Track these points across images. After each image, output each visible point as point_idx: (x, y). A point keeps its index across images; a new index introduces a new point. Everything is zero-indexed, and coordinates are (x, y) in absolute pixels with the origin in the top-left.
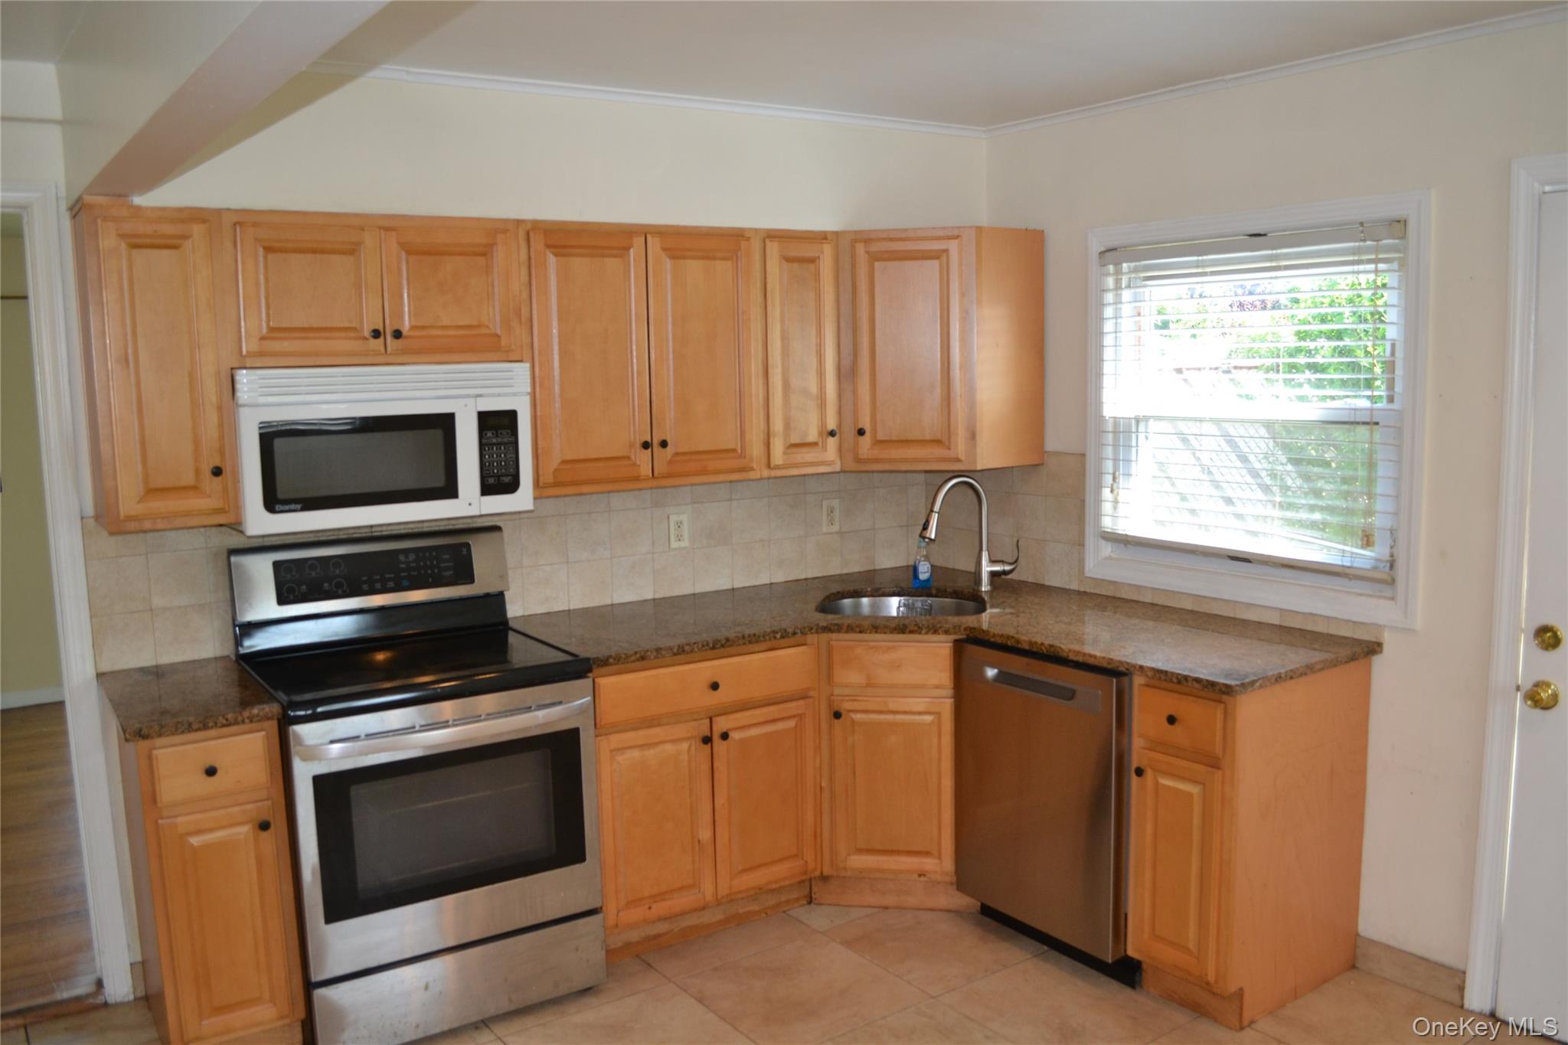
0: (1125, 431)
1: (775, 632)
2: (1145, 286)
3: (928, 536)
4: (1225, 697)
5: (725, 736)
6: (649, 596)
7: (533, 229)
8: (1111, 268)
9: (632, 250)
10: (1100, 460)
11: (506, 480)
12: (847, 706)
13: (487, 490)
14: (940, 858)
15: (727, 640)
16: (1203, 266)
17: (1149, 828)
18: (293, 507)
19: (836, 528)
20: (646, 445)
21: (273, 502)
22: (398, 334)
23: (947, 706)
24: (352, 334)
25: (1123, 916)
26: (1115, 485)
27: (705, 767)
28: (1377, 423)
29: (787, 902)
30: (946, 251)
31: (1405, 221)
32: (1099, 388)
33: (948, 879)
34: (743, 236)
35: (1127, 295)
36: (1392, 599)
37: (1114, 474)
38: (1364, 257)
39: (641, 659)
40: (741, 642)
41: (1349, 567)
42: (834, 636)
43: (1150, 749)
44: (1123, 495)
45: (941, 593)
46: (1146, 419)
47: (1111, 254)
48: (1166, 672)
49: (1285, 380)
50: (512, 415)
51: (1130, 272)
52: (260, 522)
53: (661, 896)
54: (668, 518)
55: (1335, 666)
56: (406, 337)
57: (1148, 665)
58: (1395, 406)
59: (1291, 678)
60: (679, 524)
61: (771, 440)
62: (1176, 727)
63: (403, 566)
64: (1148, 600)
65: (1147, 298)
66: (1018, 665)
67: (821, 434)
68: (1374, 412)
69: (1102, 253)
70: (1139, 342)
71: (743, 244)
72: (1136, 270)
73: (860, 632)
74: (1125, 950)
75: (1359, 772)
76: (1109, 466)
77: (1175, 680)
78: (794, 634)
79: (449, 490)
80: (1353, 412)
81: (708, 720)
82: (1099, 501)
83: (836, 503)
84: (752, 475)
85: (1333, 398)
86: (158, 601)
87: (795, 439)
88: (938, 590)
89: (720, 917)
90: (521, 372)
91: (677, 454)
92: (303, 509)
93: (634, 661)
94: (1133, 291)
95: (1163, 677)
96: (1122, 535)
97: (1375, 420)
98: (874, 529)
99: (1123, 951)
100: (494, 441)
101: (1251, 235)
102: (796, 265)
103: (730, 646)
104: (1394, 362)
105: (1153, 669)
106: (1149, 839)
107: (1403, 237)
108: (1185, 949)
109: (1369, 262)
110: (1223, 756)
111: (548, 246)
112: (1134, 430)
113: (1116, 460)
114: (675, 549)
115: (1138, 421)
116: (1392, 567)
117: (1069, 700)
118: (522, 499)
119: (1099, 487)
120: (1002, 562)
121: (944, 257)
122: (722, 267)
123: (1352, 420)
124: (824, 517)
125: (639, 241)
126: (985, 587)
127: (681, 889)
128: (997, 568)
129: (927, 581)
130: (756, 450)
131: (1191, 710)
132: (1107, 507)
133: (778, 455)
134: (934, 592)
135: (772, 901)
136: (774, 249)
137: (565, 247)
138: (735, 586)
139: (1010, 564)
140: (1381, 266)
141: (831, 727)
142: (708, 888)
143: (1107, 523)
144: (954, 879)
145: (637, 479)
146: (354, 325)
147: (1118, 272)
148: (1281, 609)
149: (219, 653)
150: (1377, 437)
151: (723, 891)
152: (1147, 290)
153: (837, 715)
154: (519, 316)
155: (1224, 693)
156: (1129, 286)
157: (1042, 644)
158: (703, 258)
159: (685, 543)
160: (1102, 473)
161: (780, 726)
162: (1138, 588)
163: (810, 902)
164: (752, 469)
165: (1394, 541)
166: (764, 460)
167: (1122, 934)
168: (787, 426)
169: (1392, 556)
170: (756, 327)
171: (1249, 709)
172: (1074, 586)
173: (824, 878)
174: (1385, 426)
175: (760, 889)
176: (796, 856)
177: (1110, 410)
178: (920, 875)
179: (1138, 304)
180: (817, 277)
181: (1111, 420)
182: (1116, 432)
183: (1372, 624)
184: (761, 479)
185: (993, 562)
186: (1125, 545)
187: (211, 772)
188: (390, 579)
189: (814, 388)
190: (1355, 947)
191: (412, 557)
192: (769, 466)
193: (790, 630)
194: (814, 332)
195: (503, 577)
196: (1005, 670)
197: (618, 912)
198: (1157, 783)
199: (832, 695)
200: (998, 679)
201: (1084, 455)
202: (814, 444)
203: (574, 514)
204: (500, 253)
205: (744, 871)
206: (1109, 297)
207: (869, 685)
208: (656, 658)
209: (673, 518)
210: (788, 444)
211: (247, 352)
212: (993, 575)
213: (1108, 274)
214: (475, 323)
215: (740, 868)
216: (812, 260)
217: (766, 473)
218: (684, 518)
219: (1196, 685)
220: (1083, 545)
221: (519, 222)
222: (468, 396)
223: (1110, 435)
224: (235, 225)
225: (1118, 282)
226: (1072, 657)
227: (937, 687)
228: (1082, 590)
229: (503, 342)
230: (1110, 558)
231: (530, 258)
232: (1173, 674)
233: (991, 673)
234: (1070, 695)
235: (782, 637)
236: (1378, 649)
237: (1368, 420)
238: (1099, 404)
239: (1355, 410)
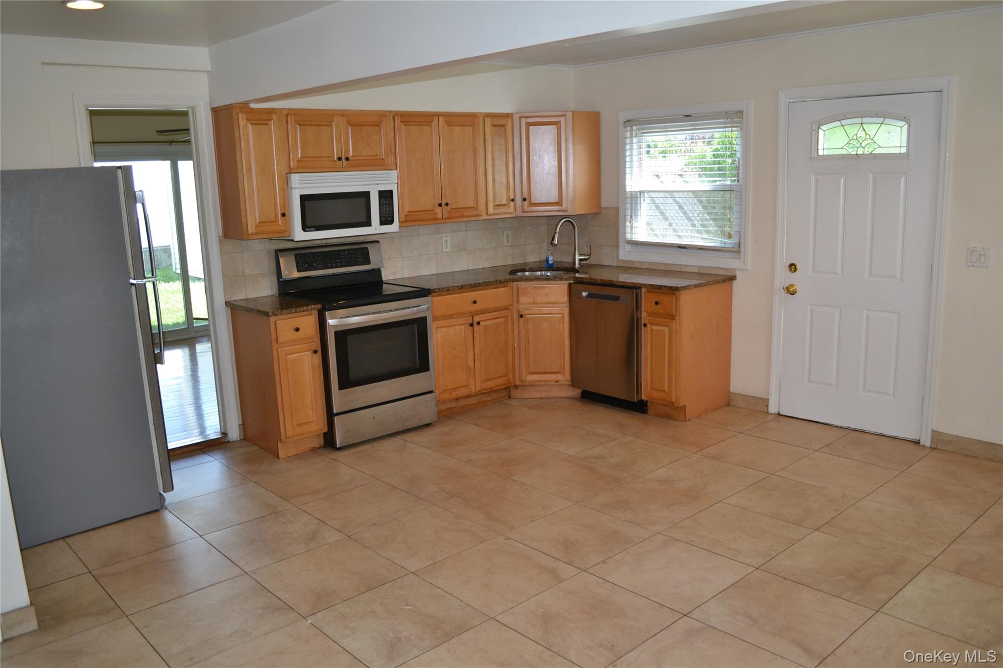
0: (636, 197)
1: (497, 281)
2: (643, 136)
3: (554, 243)
4: (676, 292)
5: (478, 323)
6: (435, 272)
7: (396, 115)
8: (629, 128)
9: (433, 123)
10: (625, 209)
11: (389, 219)
12: (525, 312)
13: (382, 223)
14: (564, 374)
15: (479, 283)
16: (666, 128)
17: (649, 348)
18: (312, 229)
19: (510, 244)
20: (440, 205)
21: (305, 228)
22: (347, 159)
23: (566, 311)
24: (330, 159)
25: (640, 383)
26: (631, 220)
27: (471, 336)
28: (733, 191)
29: (501, 397)
30: (560, 121)
31: (742, 112)
32: (624, 179)
33: (568, 383)
34: (476, 116)
35: (635, 140)
36: (740, 258)
37: (631, 215)
38: (728, 125)
39: (447, 291)
40: (484, 284)
41: (723, 247)
42: (520, 283)
43: (649, 316)
44: (635, 224)
45: (558, 269)
46: (644, 192)
47: (628, 122)
48: (654, 285)
49: (699, 174)
50: (391, 191)
51: (636, 130)
52: (300, 235)
53: (455, 389)
54: (442, 238)
55: (717, 283)
56: (351, 160)
57: (648, 283)
58: (740, 184)
59: (701, 286)
60: (446, 241)
61: (488, 203)
62: (659, 307)
63: (343, 257)
64: (645, 267)
65: (644, 141)
66: (596, 290)
67: (507, 200)
68: (732, 186)
69: (625, 122)
70: (640, 159)
71: (476, 119)
72: (639, 129)
73: (531, 281)
74: (641, 398)
75: (729, 327)
76: (629, 212)
77: (657, 288)
78: (504, 282)
79: (368, 223)
80: (724, 186)
81: (471, 317)
82: (625, 227)
83: (510, 233)
84: (481, 218)
85: (716, 181)
86: (247, 272)
87: (497, 203)
88: (557, 268)
89: (475, 402)
90: (394, 174)
91: (452, 209)
92: (315, 230)
93: (445, 291)
94: (638, 138)
95: (653, 287)
96: (635, 241)
97: (732, 189)
98: (526, 245)
99: (640, 397)
100: (385, 203)
101: (685, 116)
102: (497, 128)
103: (480, 286)
104: (739, 166)
105: (649, 285)
106: (649, 351)
107: (742, 118)
108: (664, 391)
109: (730, 127)
110: (676, 315)
111: (401, 122)
112: (639, 196)
113: (631, 209)
114: (445, 252)
115: (640, 192)
116: (739, 247)
117: (617, 300)
118: (394, 227)
119: (625, 221)
120: (584, 255)
121: (559, 124)
122: (468, 129)
123: (724, 189)
124: (505, 239)
125: (436, 119)
126: (577, 266)
127: (462, 386)
128: (582, 257)
129: (553, 264)
130: (482, 207)
131: (663, 298)
132: (628, 230)
133: (491, 211)
134: (555, 269)
135: (494, 396)
136: (488, 121)
137: (407, 122)
138: (469, 269)
139: (588, 256)
140: (734, 129)
141: (519, 321)
142: (472, 387)
143: (628, 236)
144: (570, 383)
145: (436, 219)
146: (330, 155)
147: (632, 130)
148: (699, 266)
149: (270, 294)
150: (733, 196)
151: (478, 388)
152: (644, 138)
153: (521, 316)
154: (391, 150)
155: (677, 290)
156: (636, 136)
157: (606, 280)
158: (461, 126)
159: (448, 250)
160: (626, 215)
161: (498, 320)
162: (642, 263)
163: (510, 398)
164: (481, 215)
165: (740, 236)
166: (485, 211)
167: (640, 392)
168: (494, 197)
169: (739, 242)
170: (482, 154)
171: (685, 298)
172: (615, 264)
173: (516, 387)
174: (736, 191)
175: (492, 389)
176: (505, 376)
177: (628, 189)
178: (556, 382)
179: (640, 144)
180: (505, 132)
181: (629, 193)
182: (631, 198)
183: (733, 269)
184: (484, 220)
185: (580, 255)
186: (636, 245)
187: (297, 330)
188: (339, 262)
189: (505, 182)
190: (729, 397)
191: (346, 253)
192: (487, 214)
193: (503, 280)
194: (504, 156)
195: (381, 262)
196: (592, 292)
197: (439, 395)
198: (652, 329)
199: (519, 308)
200: (587, 296)
201: (618, 208)
202: (505, 205)
203: (405, 236)
204: (383, 125)
205: (486, 381)
206: (628, 141)
207: (534, 303)
208: (453, 290)
209: (444, 239)
210: (495, 205)
211: (293, 166)
212: (581, 260)
213: (627, 131)
214: (375, 154)
215: (484, 379)
216: (503, 126)
217: (486, 217)
218: (448, 238)
219: (665, 288)
220: (618, 247)
221: (390, 112)
222: (374, 184)
223: (629, 200)
224: (287, 115)
225: (631, 134)
226: (618, 284)
227: (562, 303)
228: (618, 265)
229: (386, 162)
230: (629, 251)
231: (394, 127)
232: (657, 285)
233: (584, 294)
234: (616, 298)
235: (500, 283)
236: (735, 278)
237: (729, 189)
238: (624, 186)
239: (725, 185)
